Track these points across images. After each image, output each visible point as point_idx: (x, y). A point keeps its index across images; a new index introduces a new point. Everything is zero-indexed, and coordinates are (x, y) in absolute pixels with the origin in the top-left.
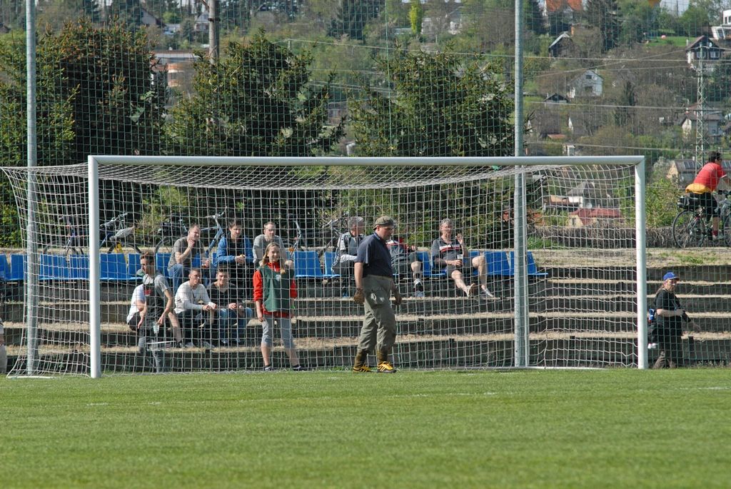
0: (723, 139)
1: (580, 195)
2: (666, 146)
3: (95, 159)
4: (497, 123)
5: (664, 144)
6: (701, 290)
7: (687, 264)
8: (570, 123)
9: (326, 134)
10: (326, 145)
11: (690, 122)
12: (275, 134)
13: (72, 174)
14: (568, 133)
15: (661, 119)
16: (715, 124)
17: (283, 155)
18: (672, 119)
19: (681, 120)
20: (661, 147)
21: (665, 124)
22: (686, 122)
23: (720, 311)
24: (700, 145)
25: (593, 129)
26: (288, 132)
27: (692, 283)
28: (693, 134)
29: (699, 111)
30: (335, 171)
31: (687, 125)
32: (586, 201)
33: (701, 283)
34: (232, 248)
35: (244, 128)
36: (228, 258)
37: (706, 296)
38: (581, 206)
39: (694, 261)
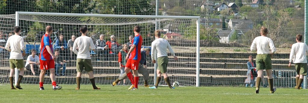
0: (214, 11)
1: (167, 28)
2: (196, 14)
3: (18, 13)
4: (146, 4)
5: (195, 13)
6: (215, 61)
7: (210, 52)
8: (164, 5)
9: (90, 6)
10: (90, 10)
11: (204, 6)
12: (73, 5)
13: (10, 18)
14: (164, 8)
15: (194, 4)
16: (212, 7)
17: (75, 13)
18: (198, 5)
19: (201, 5)
20: (194, 14)
21: (195, 6)
22: (202, 6)
23: (221, 68)
24: (207, 13)
25: (172, 7)
26: (77, 5)
27: (212, 59)
28: (205, 10)
29: (207, 2)
30: (92, 19)
31: (203, 7)
32: (169, 30)
33: (215, 59)
34: (60, 44)
35: (63, 4)
36: (59, 47)
37: (217, 63)
38: (168, 32)
39: (212, 51)
